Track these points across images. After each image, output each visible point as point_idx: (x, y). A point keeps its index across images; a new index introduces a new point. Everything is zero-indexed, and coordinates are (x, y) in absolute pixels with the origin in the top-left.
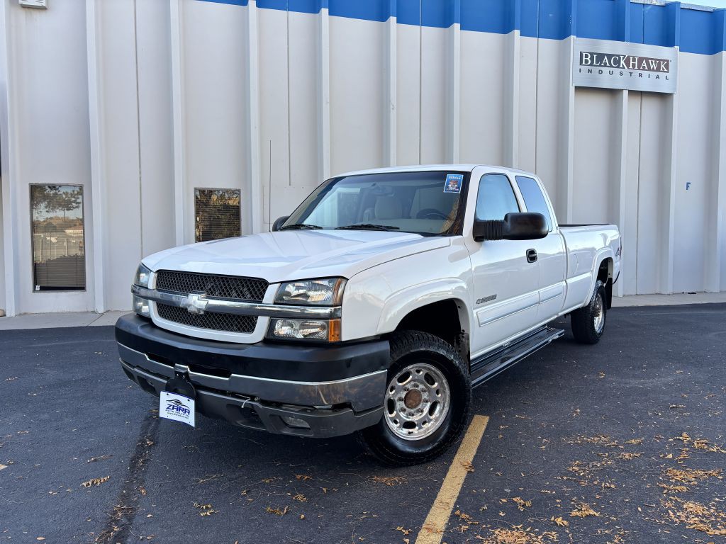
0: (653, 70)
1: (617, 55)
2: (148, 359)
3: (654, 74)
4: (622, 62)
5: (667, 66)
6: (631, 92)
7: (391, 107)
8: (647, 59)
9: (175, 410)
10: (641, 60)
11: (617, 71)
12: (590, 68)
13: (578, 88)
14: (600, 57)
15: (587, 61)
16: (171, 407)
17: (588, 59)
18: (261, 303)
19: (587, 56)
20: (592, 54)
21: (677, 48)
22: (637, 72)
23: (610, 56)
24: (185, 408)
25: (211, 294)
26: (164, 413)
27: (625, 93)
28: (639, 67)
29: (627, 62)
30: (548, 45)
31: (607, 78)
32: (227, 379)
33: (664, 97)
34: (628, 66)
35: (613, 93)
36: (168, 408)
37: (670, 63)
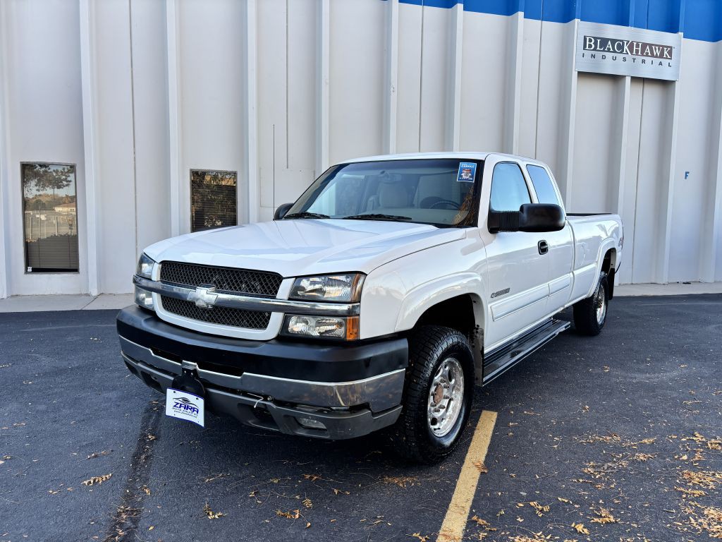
0: (656, 57)
1: (622, 41)
2: (153, 354)
3: (657, 61)
4: (626, 47)
5: (670, 53)
6: (634, 79)
7: (392, 89)
8: (651, 45)
9: (182, 409)
10: (644, 45)
11: (620, 56)
12: (594, 52)
13: (581, 74)
14: (604, 42)
15: (590, 46)
16: (178, 406)
17: (592, 43)
18: (274, 298)
19: (590, 41)
20: (596, 39)
21: (681, 34)
22: (639, 59)
23: (613, 41)
25: (220, 288)
26: (170, 411)
27: (628, 80)
28: (642, 53)
29: (631, 47)
30: (552, 28)
31: (610, 64)
32: (239, 378)
33: (666, 84)
34: (632, 52)
35: (615, 79)
36: (175, 406)
37: (673, 50)
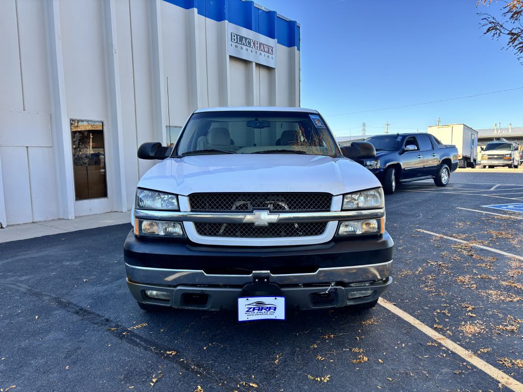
0: (266, 52)
1: (250, 39)
2: (205, 274)
3: (267, 54)
4: (252, 44)
5: (272, 50)
6: (257, 64)
7: (114, 51)
8: (263, 45)
9: (256, 311)
10: (261, 44)
11: (250, 49)
12: (237, 44)
13: (231, 57)
14: (241, 38)
15: (234, 40)
16: (252, 310)
17: (235, 38)
18: (329, 211)
19: (234, 36)
20: (237, 35)
21: (276, 40)
22: (259, 52)
23: (246, 39)
24: (268, 306)
26: (243, 316)
27: (254, 64)
28: (260, 48)
29: (254, 44)
30: (211, 22)
33: (269, 69)
34: (255, 47)
35: (246, 62)
36: (248, 311)
37: (274, 49)
